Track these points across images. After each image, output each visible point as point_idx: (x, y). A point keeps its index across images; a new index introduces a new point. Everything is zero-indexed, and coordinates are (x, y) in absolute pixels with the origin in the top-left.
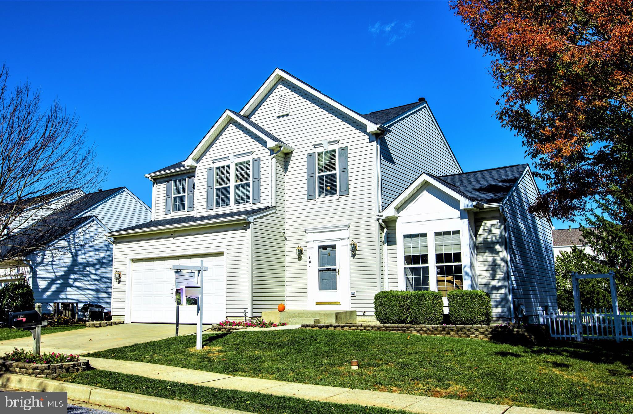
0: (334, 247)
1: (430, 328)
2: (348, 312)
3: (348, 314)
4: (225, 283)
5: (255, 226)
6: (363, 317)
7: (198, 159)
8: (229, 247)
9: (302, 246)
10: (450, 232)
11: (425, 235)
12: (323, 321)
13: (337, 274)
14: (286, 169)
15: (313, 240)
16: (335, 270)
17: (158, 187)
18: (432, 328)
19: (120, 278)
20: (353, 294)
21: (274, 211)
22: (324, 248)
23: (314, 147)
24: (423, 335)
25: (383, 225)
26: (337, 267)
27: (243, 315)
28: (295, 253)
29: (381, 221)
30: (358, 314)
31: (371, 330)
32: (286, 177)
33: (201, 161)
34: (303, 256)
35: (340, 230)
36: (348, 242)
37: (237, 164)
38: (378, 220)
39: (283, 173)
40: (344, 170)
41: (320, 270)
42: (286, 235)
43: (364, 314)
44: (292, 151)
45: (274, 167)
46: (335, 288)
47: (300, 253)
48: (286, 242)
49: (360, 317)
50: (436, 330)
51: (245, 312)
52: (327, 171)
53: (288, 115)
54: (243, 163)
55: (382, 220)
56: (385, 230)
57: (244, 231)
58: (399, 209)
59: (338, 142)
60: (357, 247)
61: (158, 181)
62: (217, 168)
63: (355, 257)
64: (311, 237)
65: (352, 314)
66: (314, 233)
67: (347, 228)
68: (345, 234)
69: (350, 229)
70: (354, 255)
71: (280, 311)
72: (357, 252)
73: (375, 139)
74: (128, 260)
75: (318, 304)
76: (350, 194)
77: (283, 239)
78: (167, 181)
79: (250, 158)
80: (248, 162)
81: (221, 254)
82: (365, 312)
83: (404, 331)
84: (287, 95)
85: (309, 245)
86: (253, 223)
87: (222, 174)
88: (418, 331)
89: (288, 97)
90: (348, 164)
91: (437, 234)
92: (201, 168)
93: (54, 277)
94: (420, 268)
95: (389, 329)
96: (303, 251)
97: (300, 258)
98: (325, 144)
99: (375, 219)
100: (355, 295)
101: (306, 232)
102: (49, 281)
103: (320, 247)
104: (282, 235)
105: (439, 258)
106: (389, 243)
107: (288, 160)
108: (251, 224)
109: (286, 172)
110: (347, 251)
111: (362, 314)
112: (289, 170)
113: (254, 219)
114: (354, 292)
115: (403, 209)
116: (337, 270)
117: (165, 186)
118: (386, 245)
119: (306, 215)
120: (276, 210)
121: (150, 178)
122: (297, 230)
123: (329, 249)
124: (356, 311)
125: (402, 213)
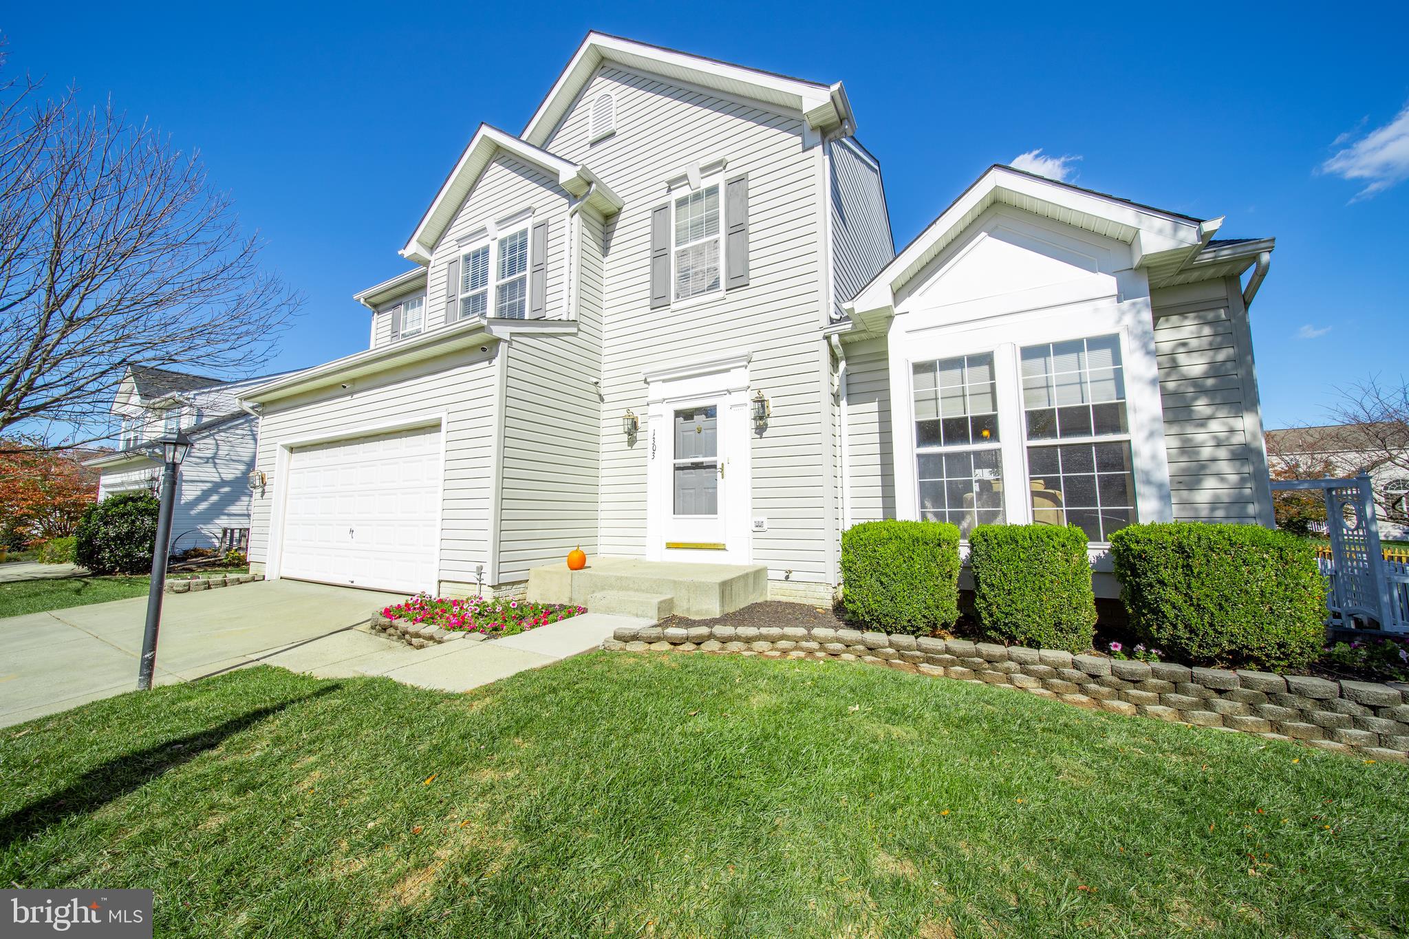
0: (710, 412)
1: (1106, 673)
2: (751, 573)
3: (751, 581)
4: (440, 494)
5: (512, 352)
6: (786, 585)
7: (433, 246)
8: (452, 408)
9: (636, 412)
10: (1081, 341)
11: (985, 360)
12: (685, 605)
13: (719, 475)
14: (605, 250)
15: (660, 397)
16: (715, 467)
17: (380, 320)
18: (1114, 672)
19: (265, 485)
20: (759, 525)
21: (574, 330)
22: (687, 415)
23: (669, 190)
24: (1068, 697)
25: (839, 352)
26: (719, 460)
27: (473, 578)
28: (621, 429)
29: (835, 339)
30: (771, 574)
31: (844, 652)
32: (606, 267)
33: (438, 250)
34: (639, 436)
35: (727, 370)
36: (747, 397)
37: (502, 243)
38: (827, 338)
39: (600, 256)
40: (738, 228)
41: (677, 468)
42: (602, 391)
43: (787, 577)
44: (620, 209)
45: (575, 236)
46: (713, 510)
47: (633, 429)
48: (603, 407)
49: (778, 584)
50: (1137, 682)
51: (480, 571)
52: (697, 238)
53: (612, 135)
54: (513, 237)
55: (840, 335)
56: (842, 365)
57: (486, 364)
58: (901, 291)
59: (725, 168)
60: (771, 409)
61: (380, 309)
62: (467, 258)
63: (765, 434)
64: (657, 390)
65: (757, 576)
66: (664, 381)
67: (745, 363)
68: (739, 377)
69: (751, 366)
70: (760, 430)
71: (572, 569)
72: (770, 422)
73: (819, 139)
74: (278, 447)
75: (670, 546)
76: (752, 283)
77: (597, 398)
78: (394, 307)
79: (528, 224)
80: (524, 233)
81: (434, 427)
82: (790, 572)
83: (976, 671)
84: (612, 94)
85: (652, 410)
86: (510, 343)
87: (475, 266)
88: (1042, 679)
89: (615, 98)
90: (747, 212)
91: (1029, 353)
92: (438, 262)
93: (218, 480)
94: (968, 453)
95: (913, 657)
96: (639, 424)
97: (632, 442)
98: (694, 176)
99: (821, 334)
100: (765, 527)
101: (646, 380)
102: (205, 488)
103: (678, 414)
104: (593, 388)
105: (1038, 423)
106: (852, 397)
107: (610, 229)
108: (503, 347)
109: (605, 254)
110: (745, 418)
111: (782, 575)
112: (612, 250)
113: (512, 334)
114: (760, 519)
115: (910, 294)
116: (719, 466)
117: (390, 316)
118: (843, 403)
119: (648, 343)
120: (579, 330)
121: (362, 301)
122: (626, 379)
123: (699, 419)
124: (765, 569)
125: (907, 304)
